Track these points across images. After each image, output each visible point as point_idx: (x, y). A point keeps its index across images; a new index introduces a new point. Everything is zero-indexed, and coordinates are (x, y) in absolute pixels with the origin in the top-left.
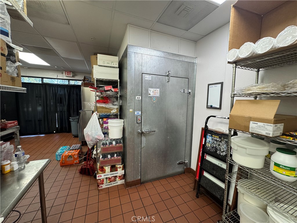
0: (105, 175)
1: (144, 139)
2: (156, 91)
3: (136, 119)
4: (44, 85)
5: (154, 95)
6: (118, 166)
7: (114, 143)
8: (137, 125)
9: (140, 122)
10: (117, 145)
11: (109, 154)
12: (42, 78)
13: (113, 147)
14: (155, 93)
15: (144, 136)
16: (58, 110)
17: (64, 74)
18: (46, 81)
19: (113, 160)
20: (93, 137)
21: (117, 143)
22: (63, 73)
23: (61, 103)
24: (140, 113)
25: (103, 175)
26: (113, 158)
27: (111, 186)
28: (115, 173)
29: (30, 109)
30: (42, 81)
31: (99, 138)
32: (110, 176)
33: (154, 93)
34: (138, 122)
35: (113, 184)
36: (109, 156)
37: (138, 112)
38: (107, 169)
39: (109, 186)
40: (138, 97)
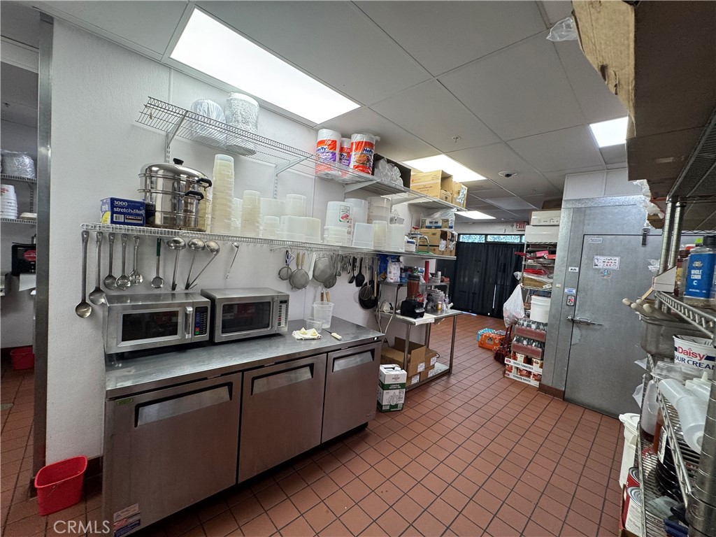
0: (514, 363)
1: (576, 331)
2: (610, 261)
3: (565, 298)
4: (487, 244)
5: (605, 267)
6: (534, 360)
7: (534, 326)
8: (567, 308)
9: (572, 304)
10: (538, 330)
11: (525, 339)
12: (486, 235)
13: (532, 332)
14: (609, 264)
15: (578, 327)
16: (499, 283)
17: (515, 226)
18: (490, 239)
19: (529, 349)
20: (511, 314)
21: (538, 328)
22: (512, 226)
23: (504, 271)
24: (574, 291)
25: (512, 361)
26: (529, 346)
27: (520, 380)
28: (528, 367)
29: (466, 279)
30: (486, 238)
31: (517, 316)
32: (522, 368)
33: (606, 263)
34: (568, 304)
35: (524, 380)
36: (525, 342)
37: (570, 289)
38: (520, 357)
39: (518, 380)
40: (573, 268)
